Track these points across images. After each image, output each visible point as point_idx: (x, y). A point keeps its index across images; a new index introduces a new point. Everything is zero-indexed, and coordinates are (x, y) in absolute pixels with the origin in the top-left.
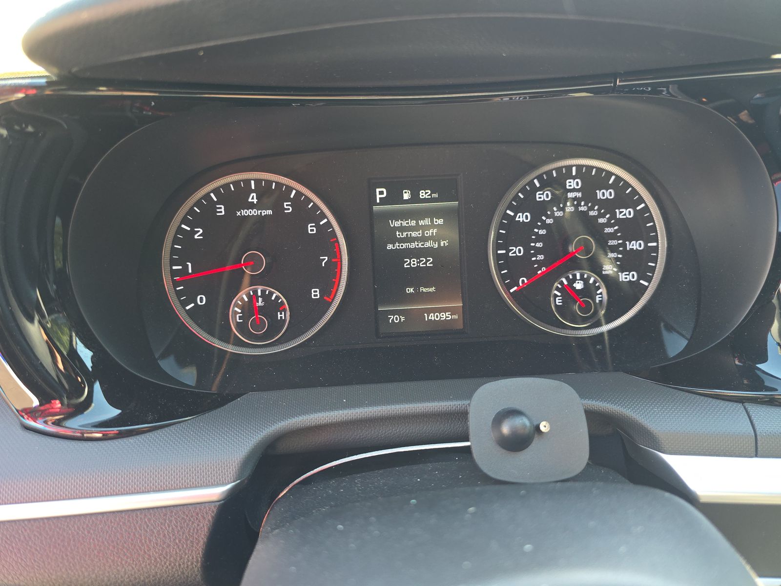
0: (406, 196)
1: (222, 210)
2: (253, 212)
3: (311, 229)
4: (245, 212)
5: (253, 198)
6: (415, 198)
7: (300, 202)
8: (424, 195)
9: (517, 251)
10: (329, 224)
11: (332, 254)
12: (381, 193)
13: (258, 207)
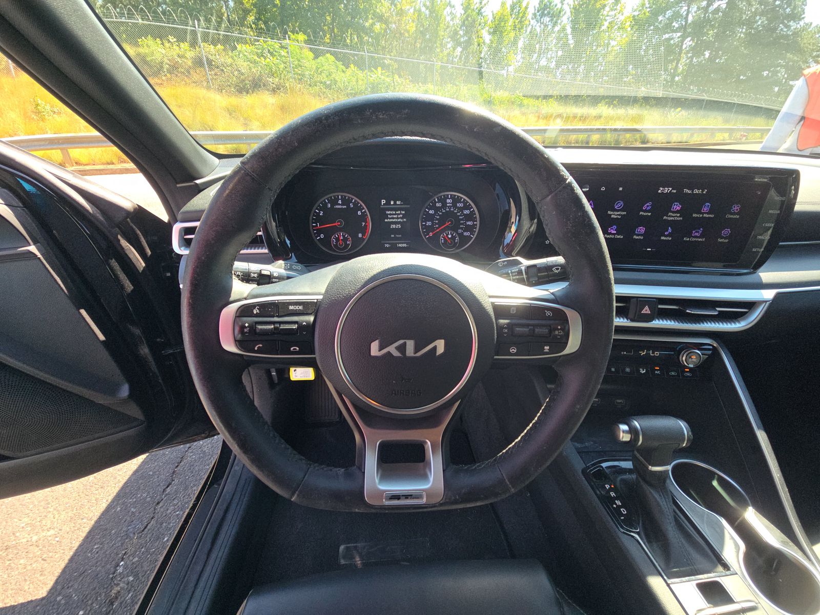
0: (392, 203)
1: (329, 206)
2: (340, 207)
3: (359, 213)
4: (337, 207)
5: (340, 202)
6: (395, 204)
7: (356, 204)
8: (398, 203)
9: (429, 223)
10: (365, 212)
11: (366, 222)
12: (383, 201)
13: (342, 205)
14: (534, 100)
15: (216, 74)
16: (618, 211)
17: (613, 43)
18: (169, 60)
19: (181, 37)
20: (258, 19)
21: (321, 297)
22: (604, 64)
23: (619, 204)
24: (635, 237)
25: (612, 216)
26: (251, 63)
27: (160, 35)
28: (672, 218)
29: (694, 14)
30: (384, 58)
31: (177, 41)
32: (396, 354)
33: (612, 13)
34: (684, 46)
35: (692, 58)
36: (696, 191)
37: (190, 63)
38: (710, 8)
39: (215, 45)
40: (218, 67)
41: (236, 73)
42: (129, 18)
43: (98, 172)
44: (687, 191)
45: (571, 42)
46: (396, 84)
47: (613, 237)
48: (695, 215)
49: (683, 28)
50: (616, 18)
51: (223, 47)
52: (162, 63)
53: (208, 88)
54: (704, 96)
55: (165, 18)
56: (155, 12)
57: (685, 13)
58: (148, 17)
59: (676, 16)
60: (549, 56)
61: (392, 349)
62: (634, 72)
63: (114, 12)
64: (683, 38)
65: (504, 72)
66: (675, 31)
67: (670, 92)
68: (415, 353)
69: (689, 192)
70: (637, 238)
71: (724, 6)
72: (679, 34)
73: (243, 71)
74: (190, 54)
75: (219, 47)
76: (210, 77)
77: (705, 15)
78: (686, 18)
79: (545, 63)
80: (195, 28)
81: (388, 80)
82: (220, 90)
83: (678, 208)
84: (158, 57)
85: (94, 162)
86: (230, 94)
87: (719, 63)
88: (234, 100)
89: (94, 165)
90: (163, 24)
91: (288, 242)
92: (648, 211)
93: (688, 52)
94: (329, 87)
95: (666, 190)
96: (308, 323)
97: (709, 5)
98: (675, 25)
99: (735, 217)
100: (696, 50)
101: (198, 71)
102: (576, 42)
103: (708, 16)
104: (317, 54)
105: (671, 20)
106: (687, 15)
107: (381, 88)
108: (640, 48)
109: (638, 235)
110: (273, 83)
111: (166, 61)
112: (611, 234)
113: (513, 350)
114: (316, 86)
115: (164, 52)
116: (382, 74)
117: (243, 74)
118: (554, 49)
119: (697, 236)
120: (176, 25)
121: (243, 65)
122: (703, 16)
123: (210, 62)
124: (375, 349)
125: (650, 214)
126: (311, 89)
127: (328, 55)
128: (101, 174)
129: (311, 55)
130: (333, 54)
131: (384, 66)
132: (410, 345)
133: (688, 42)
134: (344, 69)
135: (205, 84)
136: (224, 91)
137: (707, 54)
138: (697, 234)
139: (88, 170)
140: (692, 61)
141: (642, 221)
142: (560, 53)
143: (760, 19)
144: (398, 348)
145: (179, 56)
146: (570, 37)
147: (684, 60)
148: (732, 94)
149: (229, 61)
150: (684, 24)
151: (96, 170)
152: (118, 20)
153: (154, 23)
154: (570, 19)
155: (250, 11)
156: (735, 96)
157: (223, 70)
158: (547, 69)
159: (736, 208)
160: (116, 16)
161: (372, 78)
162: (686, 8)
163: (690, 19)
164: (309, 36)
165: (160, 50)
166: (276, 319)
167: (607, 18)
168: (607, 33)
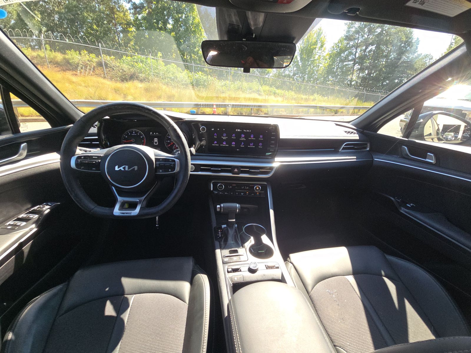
0: (155, 134)
1: (130, 134)
2: (134, 134)
3: (141, 137)
4: (133, 134)
5: (134, 133)
6: (156, 134)
7: (140, 133)
8: (157, 133)
9: (169, 141)
10: (144, 136)
11: (144, 140)
12: (151, 133)
13: (135, 134)
14: (281, 91)
15: (109, 71)
16: (225, 137)
17: (321, 65)
18: (83, 62)
19: (90, 51)
20: (136, 44)
21: (103, 155)
22: (317, 75)
23: (225, 135)
24: (232, 145)
25: (223, 138)
26: (130, 66)
27: (79, 49)
28: (242, 139)
29: (359, 53)
30: (204, 68)
31: (88, 53)
32: (122, 169)
33: (320, 51)
34: (355, 68)
35: (359, 73)
36: (247, 131)
37: (95, 64)
38: (367, 50)
39: (110, 56)
40: (111, 67)
41: (121, 71)
42: (61, 40)
43: (34, 120)
44: (244, 130)
45: (300, 64)
46: (209, 80)
47: (225, 145)
48: (249, 139)
49: (354, 60)
50: (322, 53)
51: (114, 58)
52: (78, 64)
53: (105, 78)
54: (364, 92)
55: (82, 41)
56: (77, 38)
57: (355, 52)
58: (72, 40)
59: (351, 53)
60: (290, 70)
61: (121, 168)
62: (332, 79)
63: (52, 36)
64: (354, 65)
65: (267, 76)
66: (351, 61)
67: (347, 89)
68: (128, 169)
69: (246, 131)
70: (233, 146)
71: (374, 49)
72: (352, 62)
73: (125, 70)
74: (95, 60)
75: (112, 57)
76: (106, 72)
77: (364, 53)
78: (355, 55)
79: (288, 73)
80: (99, 47)
81: (205, 78)
82: (111, 79)
83: (244, 136)
84: (76, 61)
85: (32, 115)
86: (116, 81)
87: (372, 76)
88: (119, 85)
89: (32, 116)
90: (81, 44)
91: (108, 143)
92: (234, 137)
93: (357, 71)
94: (173, 80)
95: (239, 130)
96: (98, 162)
97: (366, 49)
98: (350, 58)
99: (262, 139)
100: (361, 70)
101: (99, 69)
102: (302, 64)
103: (366, 54)
104: (166, 64)
105: (348, 56)
106: (356, 53)
107: (201, 82)
108: (334, 68)
109: (233, 145)
110: (142, 77)
111: (81, 62)
112: (224, 144)
113: (161, 171)
114: (166, 79)
115: (80, 58)
116: (201, 75)
117: (125, 71)
118: (292, 66)
119: (251, 146)
120: (88, 45)
121: (125, 67)
122: (363, 54)
123: (106, 65)
124: (117, 168)
125: (235, 138)
126: (163, 81)
127: (173, 64)
128: (35, 122)
129: (163, 64)
130: (176, 64)
131: (203, 71)
132: (127, 167)
133: (357, 67)
134: (181, 71)
135: (102, 75)
136: (113, 80)
137: (367, 72)
138: (252, 145)
139: (27, 119)
140: (359, 75)
141: (234, 140)
142: (295, 69)
143: (393, 54)
144: (123, 168)
145: (88, 61)
146: (300, 61)
147: (355, 75)
148: (380, 91)
149: (118, 64)
150: (354, 57)
151: (33, 119)
152: (54, 40)
153: (75, 43)
154: (299, 53)
155: (131, 40)
156: (379, 92)
157: (113, 69)
158: (289, 76)
159: (261, 136)
160: (53, 38)
161: (196, 77)
162: (355, 50)
163: (357, 55)
164: (163, 55)
165: (78, 57)
166: (89, 160)
167: (317, 53)
168: (318, 61)
